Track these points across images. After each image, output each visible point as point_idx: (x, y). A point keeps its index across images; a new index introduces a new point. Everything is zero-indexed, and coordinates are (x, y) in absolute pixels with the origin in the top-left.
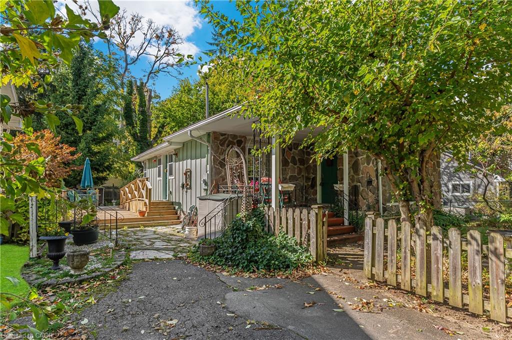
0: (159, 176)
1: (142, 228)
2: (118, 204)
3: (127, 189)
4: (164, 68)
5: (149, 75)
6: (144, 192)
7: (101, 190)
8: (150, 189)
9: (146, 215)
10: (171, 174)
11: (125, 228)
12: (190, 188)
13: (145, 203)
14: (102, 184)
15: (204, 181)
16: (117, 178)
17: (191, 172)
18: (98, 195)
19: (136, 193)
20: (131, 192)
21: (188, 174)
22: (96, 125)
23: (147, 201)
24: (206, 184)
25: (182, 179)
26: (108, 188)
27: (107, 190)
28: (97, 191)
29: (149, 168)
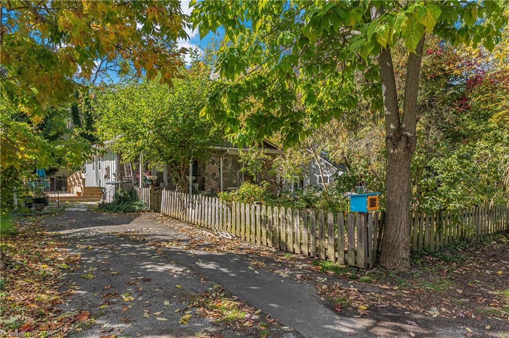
0: (94, 170)
1: (78, 202)
2: (66, 190)
3: (71, 178)
4: (111, 67)
5: (97, 72)
6: (81, 180)
7: (52, 180)
8: (84, 179)
9: (82, 195)
10: (100, 169)
11: (67, 202)
12: (109, 178)
13: (82, 188)
14: (54, 174)
15: (114, 174)
16: (67, 169)
17: (109, 168)
18: (50, 183)
19: (77, 181)
20: (74, 180)
21: (108, 169)
22: (46, 127)
23: (82, 186)
24: (115, 176)
25: (105, 172)
26: (60, 178)
27: (59, 179)
28: (49, 180)
29: (88, 164)
